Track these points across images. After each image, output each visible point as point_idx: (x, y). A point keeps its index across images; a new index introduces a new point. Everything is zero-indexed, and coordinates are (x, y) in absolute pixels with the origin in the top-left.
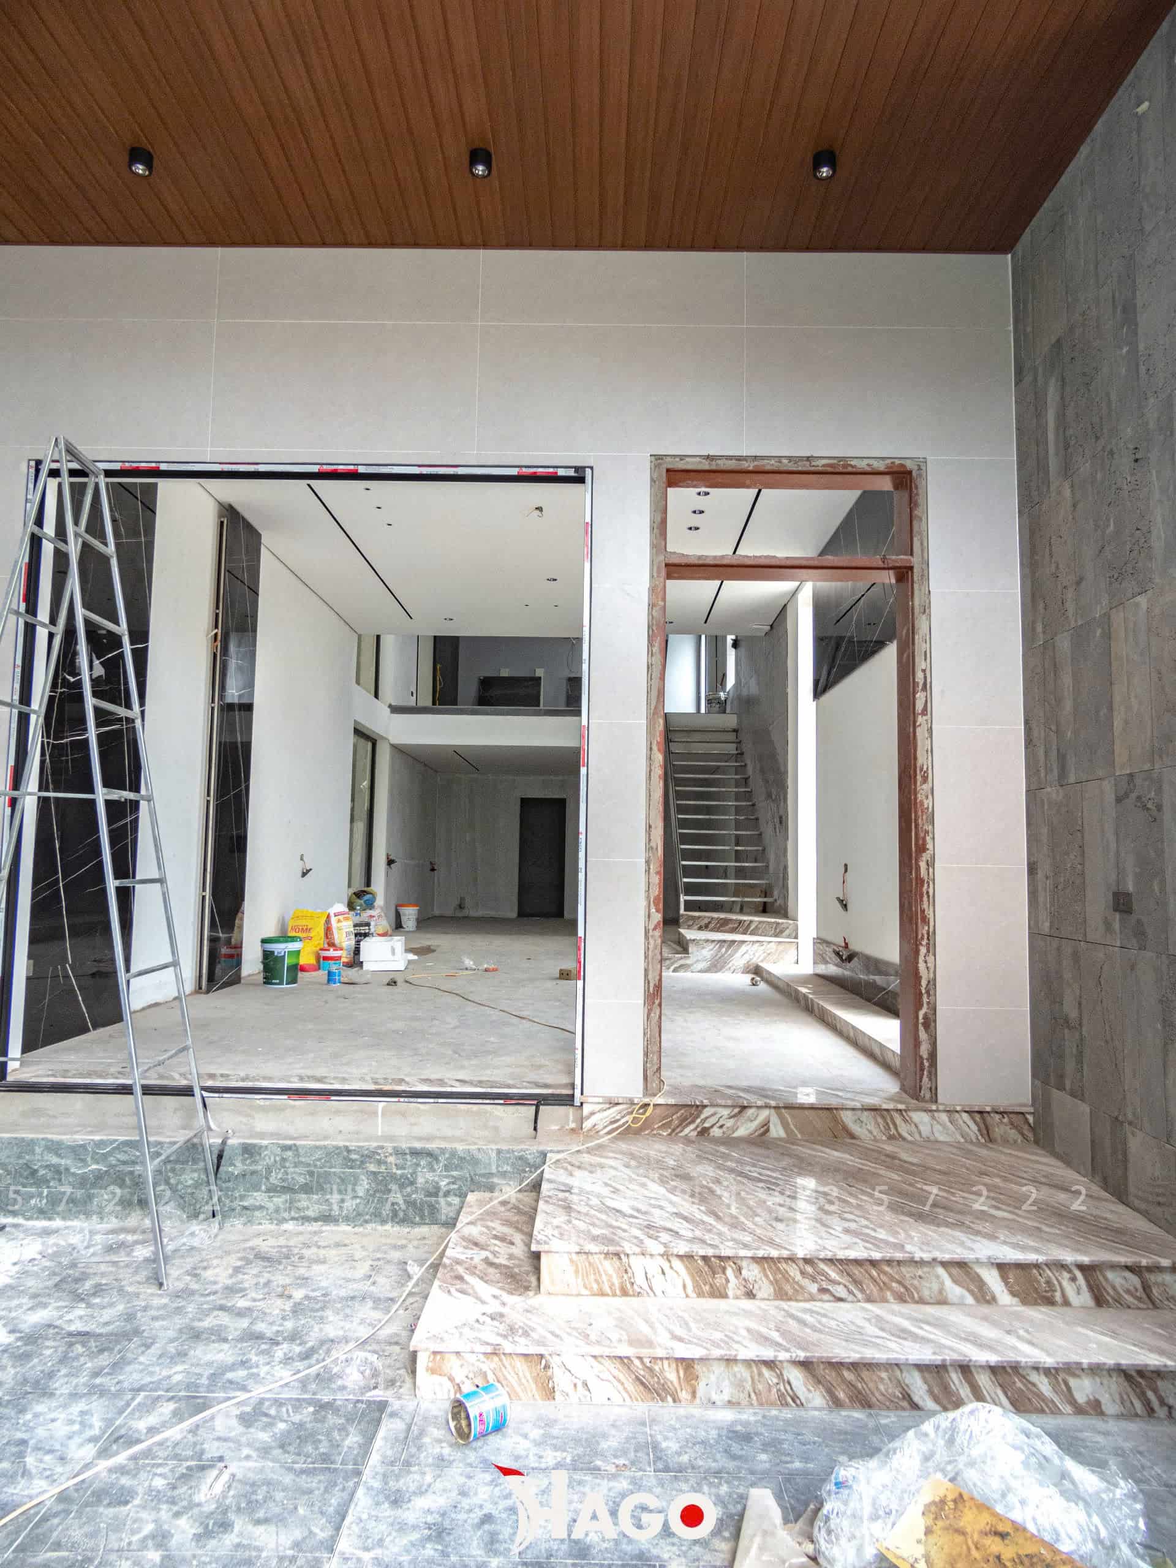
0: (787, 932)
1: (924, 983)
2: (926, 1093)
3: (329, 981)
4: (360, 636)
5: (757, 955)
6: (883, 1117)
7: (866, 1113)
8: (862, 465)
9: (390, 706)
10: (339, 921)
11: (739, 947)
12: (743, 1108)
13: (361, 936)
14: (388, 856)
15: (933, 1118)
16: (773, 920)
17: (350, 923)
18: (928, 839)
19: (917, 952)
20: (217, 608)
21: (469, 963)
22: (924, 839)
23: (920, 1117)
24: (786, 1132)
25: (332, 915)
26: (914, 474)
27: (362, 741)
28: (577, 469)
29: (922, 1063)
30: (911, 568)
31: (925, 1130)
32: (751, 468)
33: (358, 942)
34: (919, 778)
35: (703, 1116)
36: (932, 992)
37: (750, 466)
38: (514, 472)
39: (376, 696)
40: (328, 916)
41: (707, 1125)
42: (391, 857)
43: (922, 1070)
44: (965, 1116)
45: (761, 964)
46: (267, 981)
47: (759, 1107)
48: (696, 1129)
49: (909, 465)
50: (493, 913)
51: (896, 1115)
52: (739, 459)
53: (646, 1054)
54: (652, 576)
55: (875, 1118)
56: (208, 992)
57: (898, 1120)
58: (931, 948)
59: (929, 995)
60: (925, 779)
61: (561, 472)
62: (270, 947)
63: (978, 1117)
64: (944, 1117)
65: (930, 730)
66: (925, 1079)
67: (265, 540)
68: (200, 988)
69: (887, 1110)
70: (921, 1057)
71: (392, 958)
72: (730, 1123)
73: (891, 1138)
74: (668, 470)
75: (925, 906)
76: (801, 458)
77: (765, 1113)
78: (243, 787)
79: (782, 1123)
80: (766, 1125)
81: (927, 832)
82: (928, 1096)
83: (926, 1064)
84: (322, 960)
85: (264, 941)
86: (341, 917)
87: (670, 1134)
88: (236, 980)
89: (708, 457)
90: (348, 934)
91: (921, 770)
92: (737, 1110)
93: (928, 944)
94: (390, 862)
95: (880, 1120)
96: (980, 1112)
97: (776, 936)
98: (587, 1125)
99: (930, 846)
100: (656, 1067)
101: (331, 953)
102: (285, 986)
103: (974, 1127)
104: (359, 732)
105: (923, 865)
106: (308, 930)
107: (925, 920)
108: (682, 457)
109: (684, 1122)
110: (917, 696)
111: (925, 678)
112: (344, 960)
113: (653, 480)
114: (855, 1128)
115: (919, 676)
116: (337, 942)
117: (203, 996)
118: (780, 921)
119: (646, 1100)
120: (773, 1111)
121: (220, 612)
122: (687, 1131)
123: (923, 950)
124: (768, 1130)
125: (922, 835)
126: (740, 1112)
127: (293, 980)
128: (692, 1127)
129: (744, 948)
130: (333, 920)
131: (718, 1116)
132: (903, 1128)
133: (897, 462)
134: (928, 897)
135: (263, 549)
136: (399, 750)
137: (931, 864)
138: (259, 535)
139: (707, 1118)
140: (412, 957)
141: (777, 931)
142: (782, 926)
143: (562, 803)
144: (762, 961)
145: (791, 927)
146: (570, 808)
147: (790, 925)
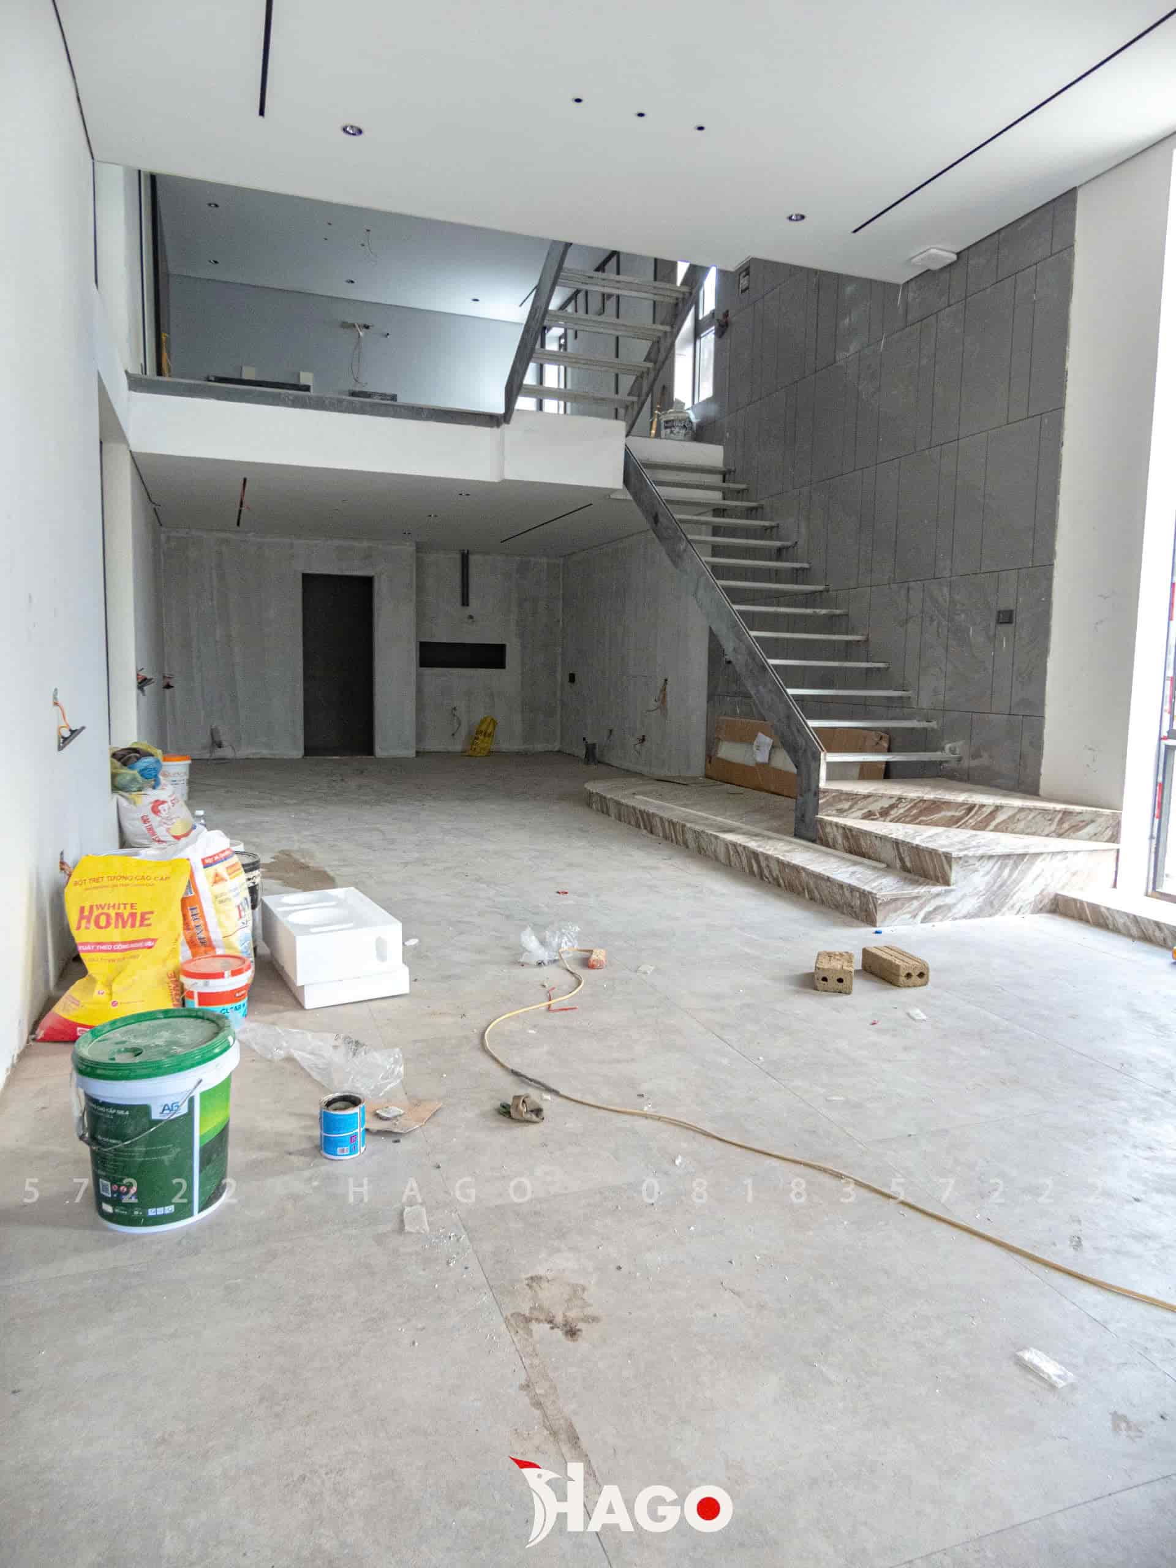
10: (217, 879)
11: (1033, 863)
14: (137, 666)
17: (242, 879)
25: (198, 865)
40: (190, 873)
42: (144, 673)
45: (1064, 893)
46: (113, 1214)
50: (265, 752)
86: (220, 868)
90: (240, 909)
94: (142, 683)
97: (1061, 836)
116: (215, 936)
129: (1039, 865)
136: (136, 469)
141: (1066, 826)
142: (1080, 818)
143: (366, 584)
144: (1063, 887)
145: (1100, 820)
146: (381, 590)
147: (1101, 815)
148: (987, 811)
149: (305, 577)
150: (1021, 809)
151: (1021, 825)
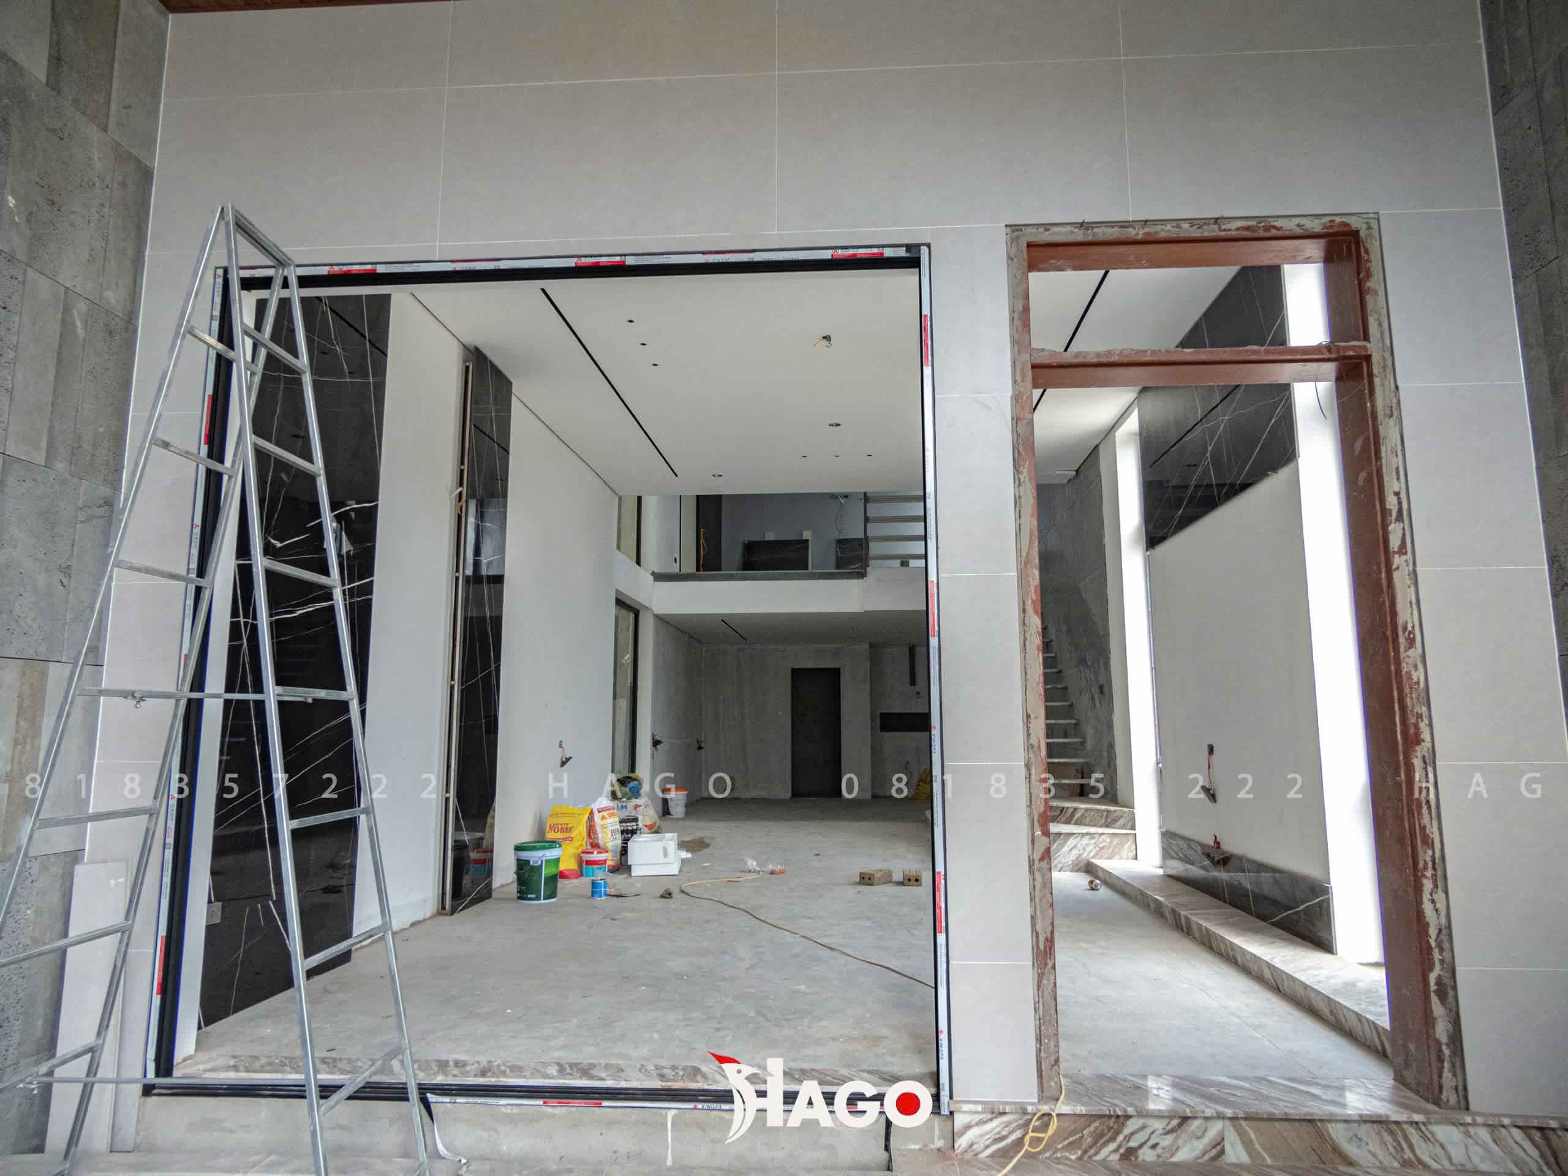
0: (1121, 822)
1: (1433, 932)
2: (1449, 1095)
3: (593, 894)
4: (620, 498)
5: (1088, 849)
6: (1392, 1133)
7: (1365, 1127)
8: (1290, 225)
9: (653, 574)
10: (603, 818)
11: (1066, 841)
12: (1185, 1119)
13: (628, 834)
14: (653, 736)
15: (1467, 1134)
16: (1103, 807)
17: (616, 819)
18: (1423, 726)
19: (1418, 889)
20: (462, 463)
21: (752, 864)
22: (1416, 726)
23: (1444, 1132)
24: (1249, 1154)
25: (595, 811)
26: (1362, 234)
27: (624, 612)
28: (909, 247)
29: (1440, 1050)
30: (1368, 358)
31: (1457, 1154)
32: (1140, 237)
33: (626, 841)
34: (1402, 640)
35: (1127, 1131)
36: (1446, 945)
37: (1140, 233)
38: (827, 255)
39: (638, 562)
40: (591, 813)
41: (1133, 1144)
42: (658, 738)
43: (1441, 1060)
44: (1516, 1132)
45: (1092, 860)
46: (522, 895)
47: (1206, 1118)
48: (1116, 1150)
49: (1355, 223)
50: (763, 794)
51: (1411, 1131)
52: (1124, 225)
53: (1039, 1040)
54: (1015, 382)
55: (1379, 1133)
56: (453, 912)
57: (1414, 1137)
58: (1441, 881)
59: (1442, 951)
60: (1411, 643)
61: (889, 253)
62: (525, 855)
63: (1537, 1136)
64: (1484, 1134)
65: (1414, 574)
66: (1447, 1074)
67: (515, 389)
68: (444, 908)
69: (1397, 1123)
70: (1438, 1042)
71: (663, 860)
72: (1167, 1141)
73: (1406, 1164)
74: (1030, 245)
75: (1426, 820)
76: (1206, 221)
77: (1215, 1128)
78: (493, 667)
79: (1243, 1143)
80: (1219, 1144)
81: (1420, 716)
82: (1453, 1100)
83: (1447, 1052)
84: (584, 864)
85: (518, 848)
86: (605, 813)
87: (1080, 1158)
88: (486, 894)
89: (1082, 225)
90: (613, 832)
91: (1405, 629)
92: (1175, 1122)
93: (1434, 876)
94: (656, 743)
95: (1388, 1138)
96: (1540, 1129)
97: (1107, 826)
98: (962, 1142)
99: (1426, 735)
100: (1053, 1058)
101: (596, 856)
102: (542, 902)
103: (1535, 1153)
104: (621, 603)
105: (1417, 762)
106: (568, 830)
107: (1428, 842)
108: (1047, 226)
109: (1099, 1140)
110: (1391, 528)
111: (1400, 503)
112: (610, 863)
113: (1010, 258)
114: (1351, 1150)
115: (1391, 502)
116: (601, 842)
117: (447, 919)
118: (1112, 808)
119: (1045, 1108)
120: (1228, 1123)
121: (465, 467)
122: (1104, 1153)
123: (1428, 885)
124: (1222, 1152)
125: (1413, 720)
126: (1180, 1125)
127: (552, 894)
128: (1112, 1146)
129: (1071, 842)
130: (597, 817)
131: (1149, 1130)
132: (1424, 1151)
133: (1338, 220)
134: (1429, 807)
135: (514, 399)
136: (663, 620)
137: (1430, 760)
138: (510, 384)
139: (1132, 1134)
140: (686, 855)
141: (1109, 820)
142: (1115, 815)
143: (835, 673)
144: (1094, 857)
145: (1126, 815)
146: (845, 678)
147: (1125, 813)
148: (1070, 811)
149: (794, 671)
150: (1086, 810)
151: (1088, 820)
